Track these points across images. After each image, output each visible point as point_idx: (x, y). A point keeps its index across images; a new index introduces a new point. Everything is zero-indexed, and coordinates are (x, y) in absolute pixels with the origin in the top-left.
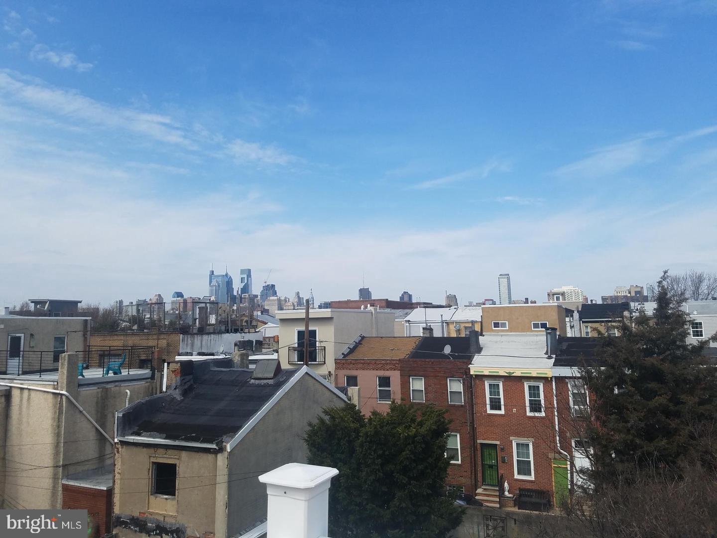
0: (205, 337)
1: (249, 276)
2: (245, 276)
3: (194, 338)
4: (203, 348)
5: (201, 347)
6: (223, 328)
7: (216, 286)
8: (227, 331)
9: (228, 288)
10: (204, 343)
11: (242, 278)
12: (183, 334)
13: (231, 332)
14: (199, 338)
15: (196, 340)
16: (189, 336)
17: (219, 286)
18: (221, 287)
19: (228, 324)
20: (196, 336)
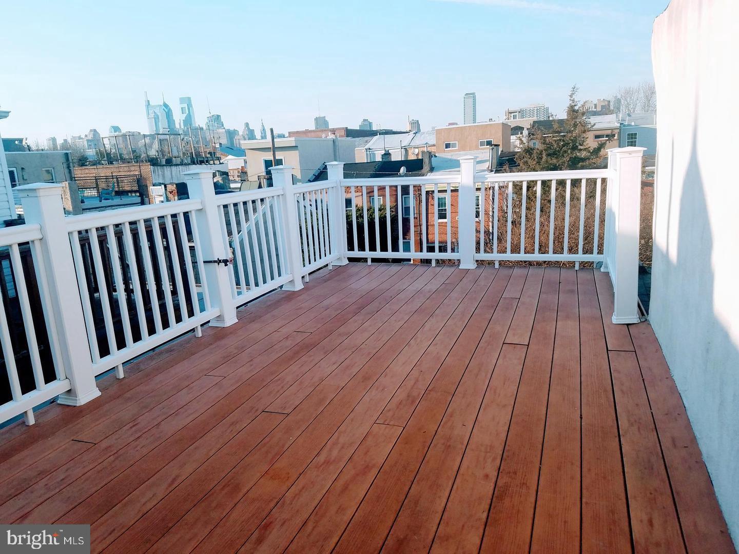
0: (174, 168)
1: (190, 105)
2: (185, 105)
3: (164, 169)
5: (172, 178)
6: (189, 160)
7: (154, 118)
8: (193, 163)
10: (173, 174)
11: (182, 108)
12: (153, 166)
13: (197, 164)
14: (168, 169)
16: (159, 167)
18: (160, 119)
19: (193, 156)
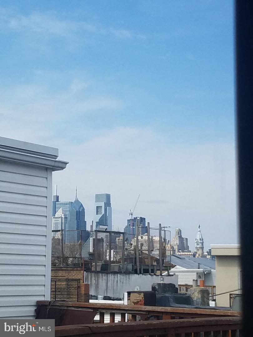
0: (111, 277)
1: (108, 204)
2: (102, 204)
3: (98, 278)
4: (108, 291)
5: (107, 289)
6: (130, 267)
7: (62, 218)
8: (136, 272)
9: (78, 222)
10: (109, 284)
11: (97, 207)
12: (86, 272)
13: (140, 273)
14: (104, 277)
15: (100, 280)
16: (93, 274)
17: (66, 218)
18: (69, 219)
19: (136, 263)
20: (100, 274)
